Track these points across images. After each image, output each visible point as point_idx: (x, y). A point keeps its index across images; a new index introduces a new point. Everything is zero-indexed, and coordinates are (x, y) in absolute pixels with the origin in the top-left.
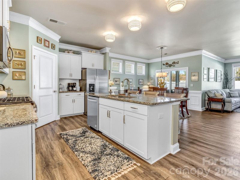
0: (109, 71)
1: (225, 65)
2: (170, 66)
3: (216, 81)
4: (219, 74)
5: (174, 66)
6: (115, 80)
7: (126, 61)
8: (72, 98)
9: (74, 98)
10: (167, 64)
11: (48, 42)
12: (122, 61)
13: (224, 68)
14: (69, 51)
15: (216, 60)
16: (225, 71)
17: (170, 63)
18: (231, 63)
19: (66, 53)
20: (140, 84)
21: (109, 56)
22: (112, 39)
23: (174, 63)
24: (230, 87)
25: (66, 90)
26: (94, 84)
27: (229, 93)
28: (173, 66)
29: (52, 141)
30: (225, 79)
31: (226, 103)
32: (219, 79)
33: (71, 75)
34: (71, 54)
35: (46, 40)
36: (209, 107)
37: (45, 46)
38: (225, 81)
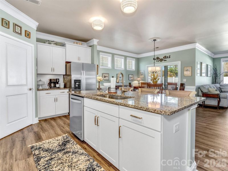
0: (98, 65)
1: (214, 60)
2: (161, 60)
3: (207, 76)
4: (209, 69)
5: (166, 60)
6: (104, 75)
7: (115, 56)
8: (54, 97)
9: (57, 96)
10: (158, 58)
11: (19, 28)
12: (111, 55)
13: (212, 63)
14: (50, 42)
15: (207, 54)
16: (213, 66)
17: (161, 57)
18: (220, 58)
19: (47, 44)
20: (130, 79)
21: (97, 49)
22: (101, 26)
23: (165, 57)
24: (219, 82)
25: (48, 87)
26: (80, 80)
27: (220, 88)
28: (164, 61)
29: (16, 160)
30: (214, 74)
31: (221, 99)
32: (209, 73)
33: (53, 70)
34: (52, 45)
35: (16, 25)
36: (204, 104)
37: (15, 31)
38: (214, 76)
